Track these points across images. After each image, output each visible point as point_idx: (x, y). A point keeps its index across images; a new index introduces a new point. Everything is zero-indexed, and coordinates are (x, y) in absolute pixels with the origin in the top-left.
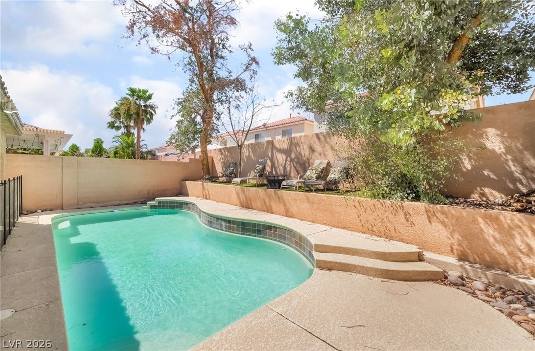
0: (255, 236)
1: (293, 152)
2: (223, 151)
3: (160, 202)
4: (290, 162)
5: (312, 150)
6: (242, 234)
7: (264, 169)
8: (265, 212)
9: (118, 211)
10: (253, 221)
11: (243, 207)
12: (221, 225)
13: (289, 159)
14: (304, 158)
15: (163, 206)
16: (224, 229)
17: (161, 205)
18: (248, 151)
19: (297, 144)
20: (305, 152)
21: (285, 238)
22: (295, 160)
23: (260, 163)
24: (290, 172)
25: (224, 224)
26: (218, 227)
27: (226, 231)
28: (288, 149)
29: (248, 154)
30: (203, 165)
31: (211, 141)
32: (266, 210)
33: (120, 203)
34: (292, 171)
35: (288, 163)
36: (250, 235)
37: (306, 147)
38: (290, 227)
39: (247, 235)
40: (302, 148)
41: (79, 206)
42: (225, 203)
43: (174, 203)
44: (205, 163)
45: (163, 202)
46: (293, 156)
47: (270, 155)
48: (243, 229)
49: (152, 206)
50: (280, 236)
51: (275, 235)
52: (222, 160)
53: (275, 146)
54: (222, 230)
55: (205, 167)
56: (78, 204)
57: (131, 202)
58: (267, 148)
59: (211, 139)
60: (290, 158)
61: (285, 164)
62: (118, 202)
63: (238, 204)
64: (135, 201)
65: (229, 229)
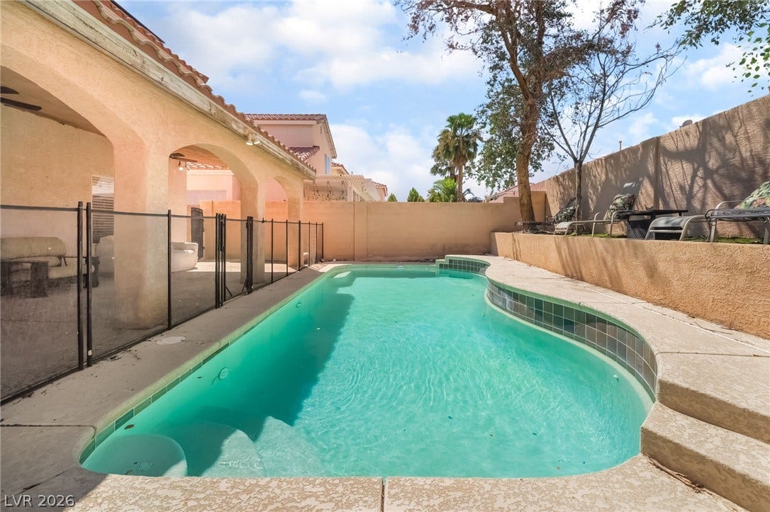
0: (561, 333)
1: (715, 155)
2: (561, 179)
3: (451, 261)
4: (705, 179)
6: (536, 324)
7: (631, 202)
8: (606, 287)
9: (401, 268)
10: (557, 299)
11: (567, 276)
12: (504, 301)
13: (700, 173)
15: (455, 267)
16: (508, 309)
17: (453, 265)
18: (604, 170)
21: (623, 351)
22: (722, 171)
23: (624, 191)
25: (508, 299)
26: (500, 304)
27: (511, 313)
28: (700, 147)
29: (604, 177)
30: (522, 205)
31: (540, 164)
32: (608, 284)
33: (410, 258)
36: (550, 329)
38: (632, 325)
39: (545, 327)
41: (369, 259)
42: (539, 267)
43: (468, 263)
44: (526, 202)
45: (456, 261)
46: (713, 163)
47: (651, 168)
48: (539, 313)
49: (441, 266)
50: (613, 345)
51: (602, 340)
52: (559, 196)
53: (664, 148)
54: (506, 310)
55: (525, 208)
56: (367, 256)
57: (422, 259)
58: (645, 155)
59: (540, 161)
60: (707, 169)
61: (691, 187)
62: (407, 258)
63: (560, 269)
64: (428, 258)
65: (516, 310)
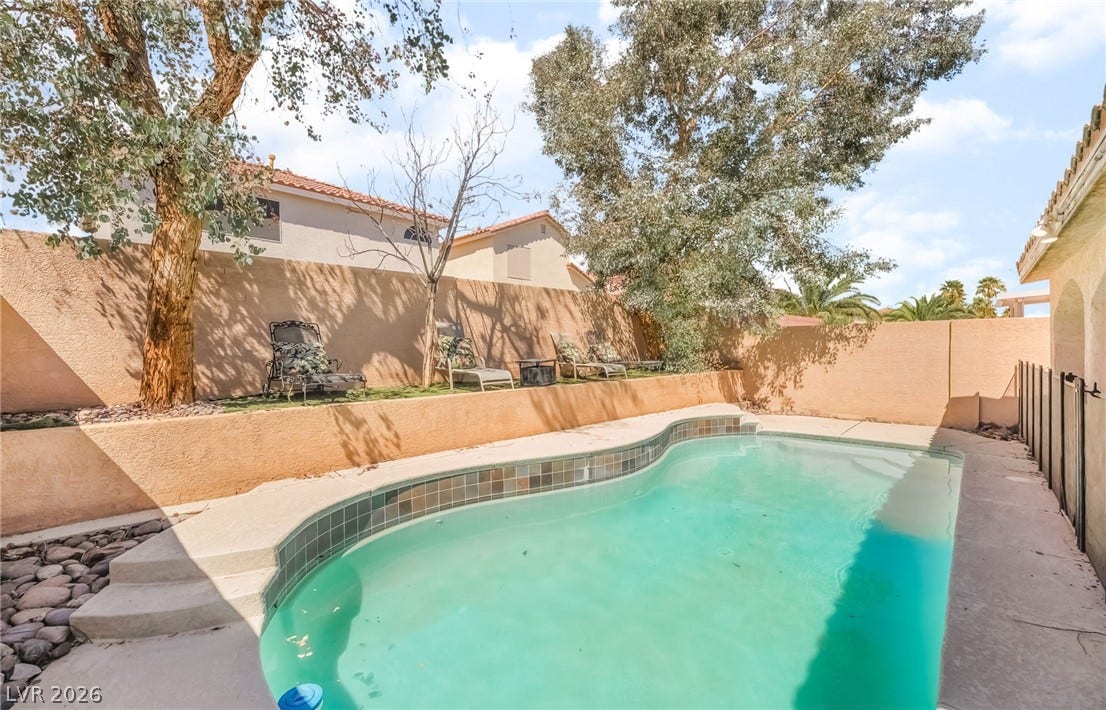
1: (508, 315)
4: (502, 332)
5: (542, 313)
14: (529, 326)
19: (515, 299)
20: (530, 316)
22: (513, 329)
24: (502, 353)
28: (497, 306)
34: (506, 351)
35: (499, 335)
37: (531, 307)
40: (524, 308)
46: (507, 321)
53: (462, 294)
60: (503, 325)
61: (492, 337)
